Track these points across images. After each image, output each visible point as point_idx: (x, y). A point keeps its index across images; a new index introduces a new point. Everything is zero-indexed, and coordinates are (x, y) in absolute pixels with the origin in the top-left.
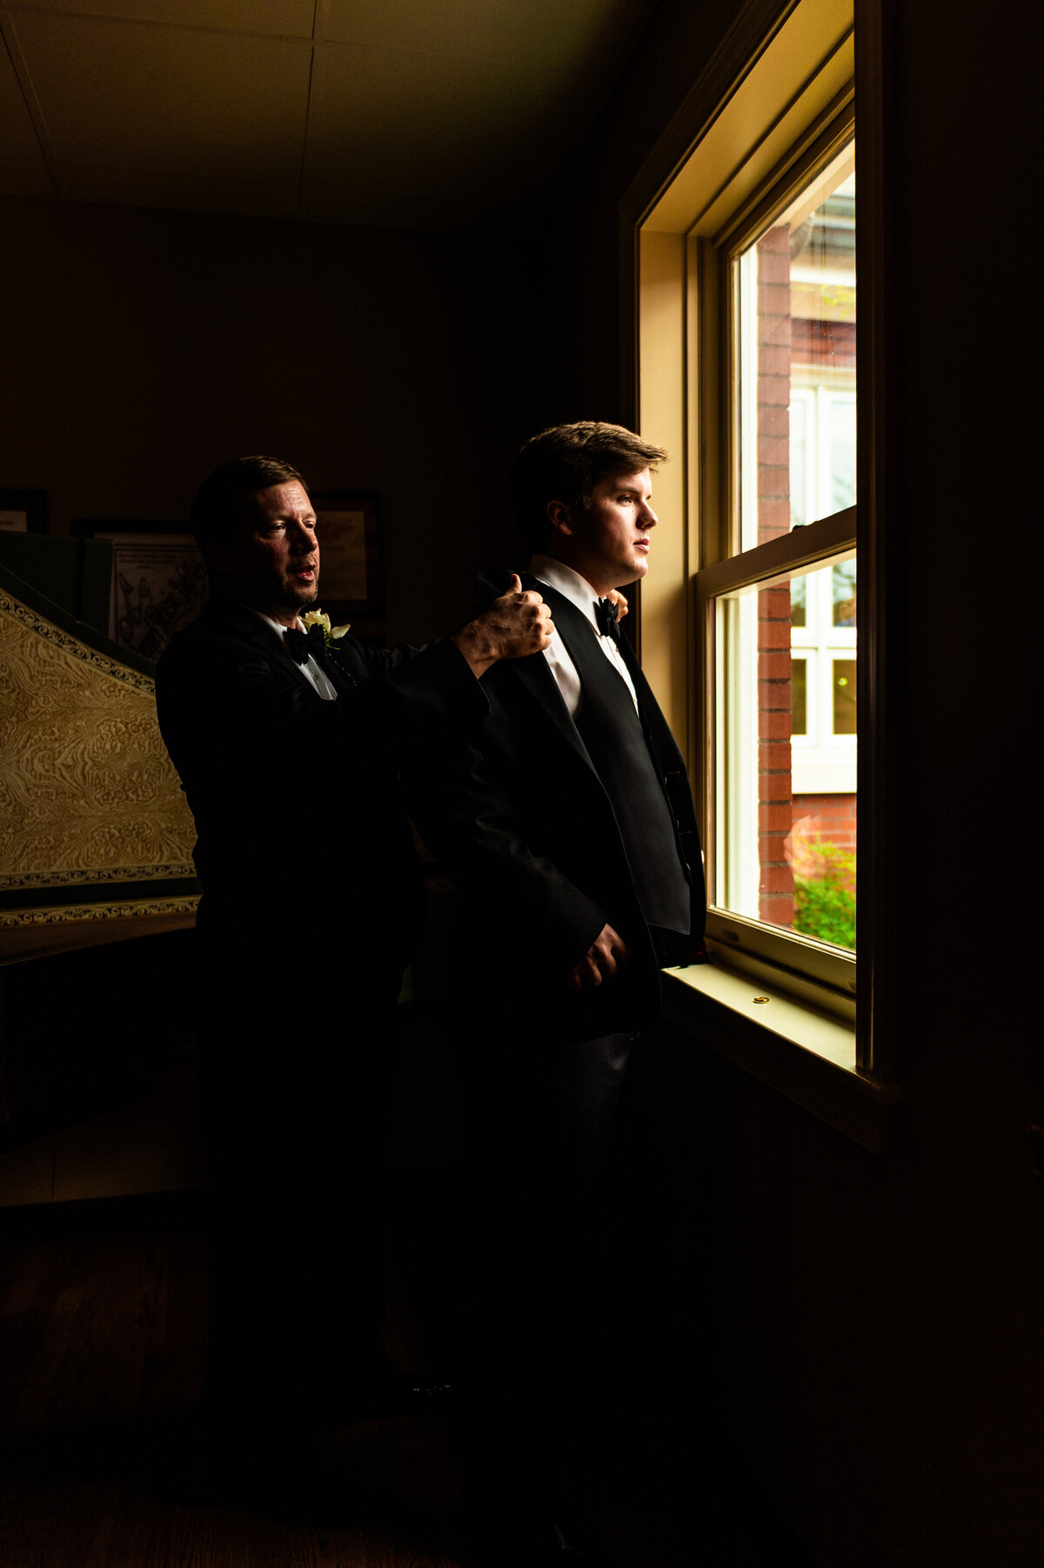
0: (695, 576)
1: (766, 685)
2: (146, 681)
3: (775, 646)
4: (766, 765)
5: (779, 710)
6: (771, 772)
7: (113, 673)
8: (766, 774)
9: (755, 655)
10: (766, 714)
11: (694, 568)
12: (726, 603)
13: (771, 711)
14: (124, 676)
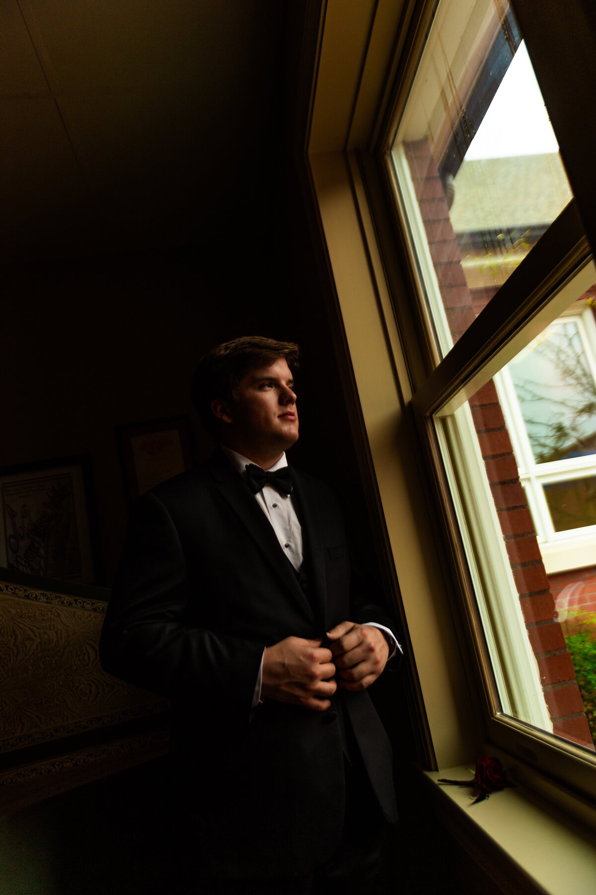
0: (410, 403)
1: (499, 487)
2: (56, 596)
3: (498, 452)
4: (517, 559)
5: (516, 507)
6: (523, 565)
7: (27, 597)
8: (519, 568)
9: (482, 463)
10: (505, 513)
11: (407, 396)
12: (444, 421)
13: (508, 509)
14: (36, 596)
